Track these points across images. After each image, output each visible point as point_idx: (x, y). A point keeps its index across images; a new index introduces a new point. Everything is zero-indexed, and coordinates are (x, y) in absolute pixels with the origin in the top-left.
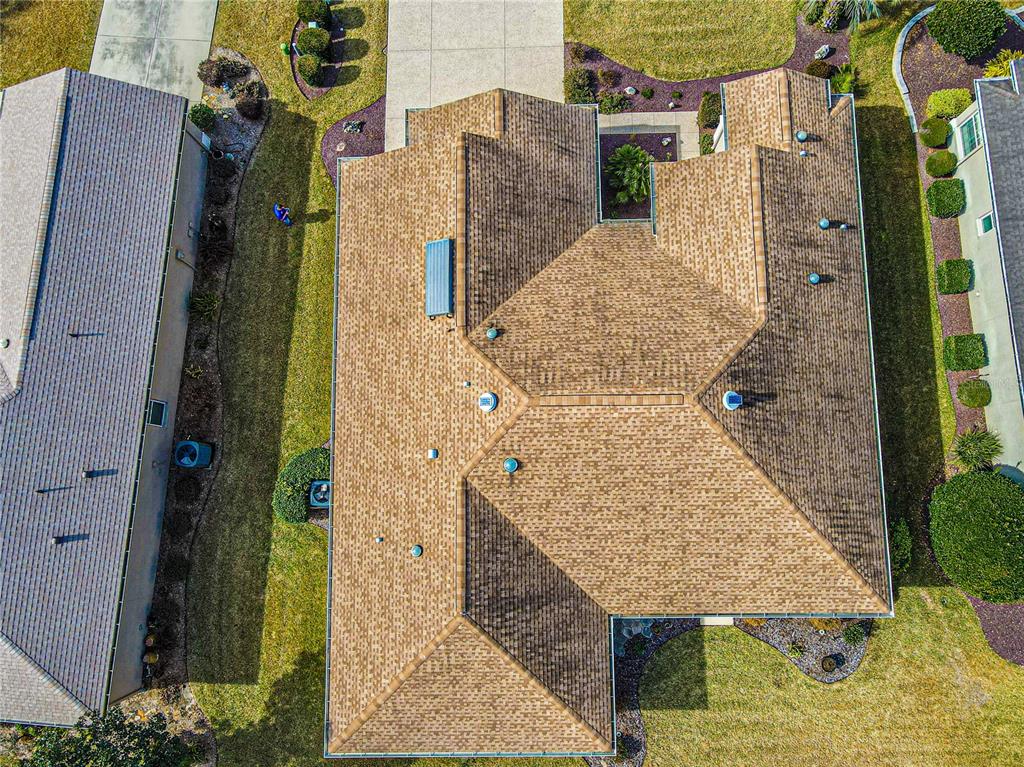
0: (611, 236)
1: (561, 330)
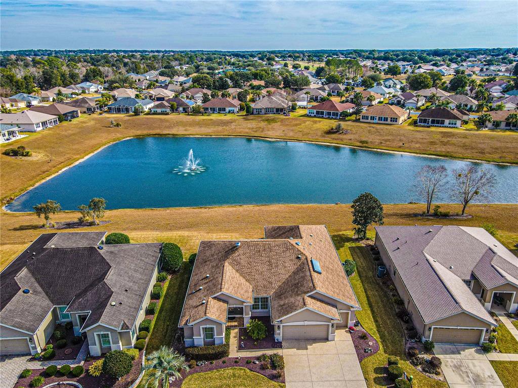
0: (266, 291)
1: (281, 258)
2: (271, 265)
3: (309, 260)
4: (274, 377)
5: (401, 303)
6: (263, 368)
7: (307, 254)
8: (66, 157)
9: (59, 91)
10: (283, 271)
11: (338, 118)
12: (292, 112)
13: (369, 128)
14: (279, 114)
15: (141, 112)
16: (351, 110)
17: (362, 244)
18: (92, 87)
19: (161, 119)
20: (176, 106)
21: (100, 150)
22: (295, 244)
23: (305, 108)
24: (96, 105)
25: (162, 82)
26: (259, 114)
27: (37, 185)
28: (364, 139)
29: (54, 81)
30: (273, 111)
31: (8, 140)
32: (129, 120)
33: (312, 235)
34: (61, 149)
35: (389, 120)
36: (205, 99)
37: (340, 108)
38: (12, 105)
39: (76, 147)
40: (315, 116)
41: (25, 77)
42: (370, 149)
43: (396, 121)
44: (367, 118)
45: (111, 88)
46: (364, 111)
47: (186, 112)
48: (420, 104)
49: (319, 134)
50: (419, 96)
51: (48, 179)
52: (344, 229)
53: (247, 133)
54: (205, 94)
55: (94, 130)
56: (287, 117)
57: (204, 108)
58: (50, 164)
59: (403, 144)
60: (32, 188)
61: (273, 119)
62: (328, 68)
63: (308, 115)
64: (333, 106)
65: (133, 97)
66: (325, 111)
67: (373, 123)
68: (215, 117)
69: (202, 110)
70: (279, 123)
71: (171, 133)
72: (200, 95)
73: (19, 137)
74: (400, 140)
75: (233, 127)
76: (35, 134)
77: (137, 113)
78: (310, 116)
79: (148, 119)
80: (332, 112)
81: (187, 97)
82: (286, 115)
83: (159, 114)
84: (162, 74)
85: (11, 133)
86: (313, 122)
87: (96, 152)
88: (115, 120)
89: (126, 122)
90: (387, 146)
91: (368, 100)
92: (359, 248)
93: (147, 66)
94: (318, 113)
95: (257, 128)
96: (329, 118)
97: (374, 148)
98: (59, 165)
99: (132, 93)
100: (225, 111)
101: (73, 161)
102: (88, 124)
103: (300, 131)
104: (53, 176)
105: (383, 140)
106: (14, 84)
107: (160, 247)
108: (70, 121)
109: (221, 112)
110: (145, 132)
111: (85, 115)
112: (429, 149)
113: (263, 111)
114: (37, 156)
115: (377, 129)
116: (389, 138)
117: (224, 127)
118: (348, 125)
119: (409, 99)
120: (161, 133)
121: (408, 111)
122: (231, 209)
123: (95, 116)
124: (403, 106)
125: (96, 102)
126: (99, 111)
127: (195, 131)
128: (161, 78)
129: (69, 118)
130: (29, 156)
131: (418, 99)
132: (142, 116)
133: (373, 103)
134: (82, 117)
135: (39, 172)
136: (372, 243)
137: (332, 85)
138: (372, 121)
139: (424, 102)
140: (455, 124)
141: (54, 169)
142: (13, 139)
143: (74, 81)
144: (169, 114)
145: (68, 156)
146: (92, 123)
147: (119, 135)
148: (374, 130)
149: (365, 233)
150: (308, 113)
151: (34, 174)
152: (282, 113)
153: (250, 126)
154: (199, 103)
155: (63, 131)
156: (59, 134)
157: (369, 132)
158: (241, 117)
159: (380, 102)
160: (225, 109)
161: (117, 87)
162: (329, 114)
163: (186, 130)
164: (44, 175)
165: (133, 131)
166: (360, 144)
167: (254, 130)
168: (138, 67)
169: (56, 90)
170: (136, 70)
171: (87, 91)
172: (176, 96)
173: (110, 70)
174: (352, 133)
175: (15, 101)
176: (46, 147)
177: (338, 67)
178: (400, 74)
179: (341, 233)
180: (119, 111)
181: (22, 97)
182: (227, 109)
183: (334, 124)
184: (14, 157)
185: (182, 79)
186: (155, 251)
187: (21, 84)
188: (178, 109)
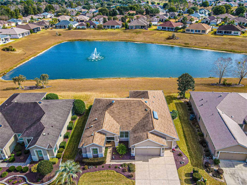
0: (127, 128)
1: (136, 110)
2: (130, 113)
3: (152, 111)
4: (129, 177)
5: (202, 135)
6: (124, 171)
7: (151, 108)
8: (33, 51)
9: (32, 17)
10: (137, 118)
11: (173, 31)
12: (149, 27)
13: (190, 36)
14: (142, 29)
15: (72, 28)
16: (181, 27)
17: (182, 101)
18: (49, 15)
19: (82, 32)
20: (89, 25)
21: (50, 48)
22: (144, 102)
23: (156, 25)
24: (49, 24)
25: (84, 12)
26: (132, 29)
27: (18, 66)
28: (186, 42)
29: (29, 12)
30: (139, 27)
31: (5, 42)
32: (66, 32)
33: (154, 96)
34: (31, 48)
35: (201, 31)
36: (105, 21)
37: (175, 25)
38: (9, 25)
39: (39, 46)
40: (161, 30)
41: (15, 10)
42: (190, 48)
43: (205, 32)
44: (189, 30)
45: (58, 16)
46: (188, 27)
47: (94, 28)
48: (218, 22)
49: (163, 39)
50: (218, 18)
51: (24, 63)
52: (173, 92)
53: (125, 39)
54: (104, 18)
55: (48, 37)
56: (147, 30)
57: (104, 26)
58: (25, 55)
59: (208, 45)
60: (15, 68)
61: (139, 32)
62: (170, 3)
63: (157, 29)
64: (171, 24)
65: (68, 20)
66: (166, 27)
67: (192, 33)
68: (109, 30)
69: (102, 27)
70: (142, 34)
71: (86, 39)
72: (102, 19)
73: (11, 41)
74: (207, 43)
75: (118, 36)
76: (18, 39)
77: (70, 28)
78: (159, 30)
79: (75, 31)
80: (170, 27)
81: (96, 20)
82: (146, 30)
83: (81, 29)
84: (84, 8)
85: (6, 39)
86: (160, 33)
87: (48, 49)
88: (59, 33)
89: (64, 33)
90: (199, 46)
91: (190, 20)
92: (181, 103)
93: (77, 4)
94: (163, 28)
95: (131, 36)
96: (168, 31)
97: (191, 47)
98: (29, 56)
99: (67, 18)
100: (114, 27)
101: (36, 54)
102: (45, 34)
103: (153, 38)
104: (26, 61)
105: (197, 43)
106: (10, 13)
107: (73, 101)
108: (36, 33)
109: (112, 28)
110: (74, 39)
111: (44, 30)
112: (222, 47)
113: (134, 27)
114: (18, 51)
115: (194, 37)
116: (200, 41)
117: (114, 36)
118: (178, 35)
119: (212, 20)
120: (82, 39)
121: (212, 26)
122: (114, 80)
123: (49, 30)
124: (209, 24)
125: (49, 22)
126: (51, 28)
127: (98, 38)
128: (83, 10)
129: (36, 31)
130: (15, 51)
131: (217, 20)
132: (72, 30)
133: (193, 22)
134: (42, 31)
135: (19, 59)
136: (188, 101)
137: (171, 13)
138: (192, 32)
139: (220, 22)
140: (237, 34)
141: (27, 58)
142: (8, 42)
143: (40, 12)
144: (86, 29)
145: (34, 51)
146: (47, 34)
147: (60, 40)
148: (192, 37)
149: (184, 95)
150: (157, 28)
151: (17, 60)
152: (144, 28)
153: (127, 35)
154: (102, 23)
155: (32, 38)
156: (30, 40)
157: (190, 38)
158: (123, 31)
159: (197, 22)
160: (114, 26)
161: (60, 15)
162: (169, 28)
163: (94, 38)
164: (21, 61)
165: (68, 38)
166: (185, 45)
167: (129, 37)
168: (72, 4)
169: (30, 17)
170: (70, 6)
171: (46, 17)
172: (90, 20)
173: (58, 6)
174: (180, 39)
175: (10, 23)
176: (23, 46)
177: (175, 3)
178: (208, 6)
179: (171, 94)
180: (60, 27)
181: (13, 21)
182: (116, 26)
183: (170, 34)
184: (7, 52)
185: (94, 10)
186: (70, 104)
187: (13, 14)
188: (90, 26)
